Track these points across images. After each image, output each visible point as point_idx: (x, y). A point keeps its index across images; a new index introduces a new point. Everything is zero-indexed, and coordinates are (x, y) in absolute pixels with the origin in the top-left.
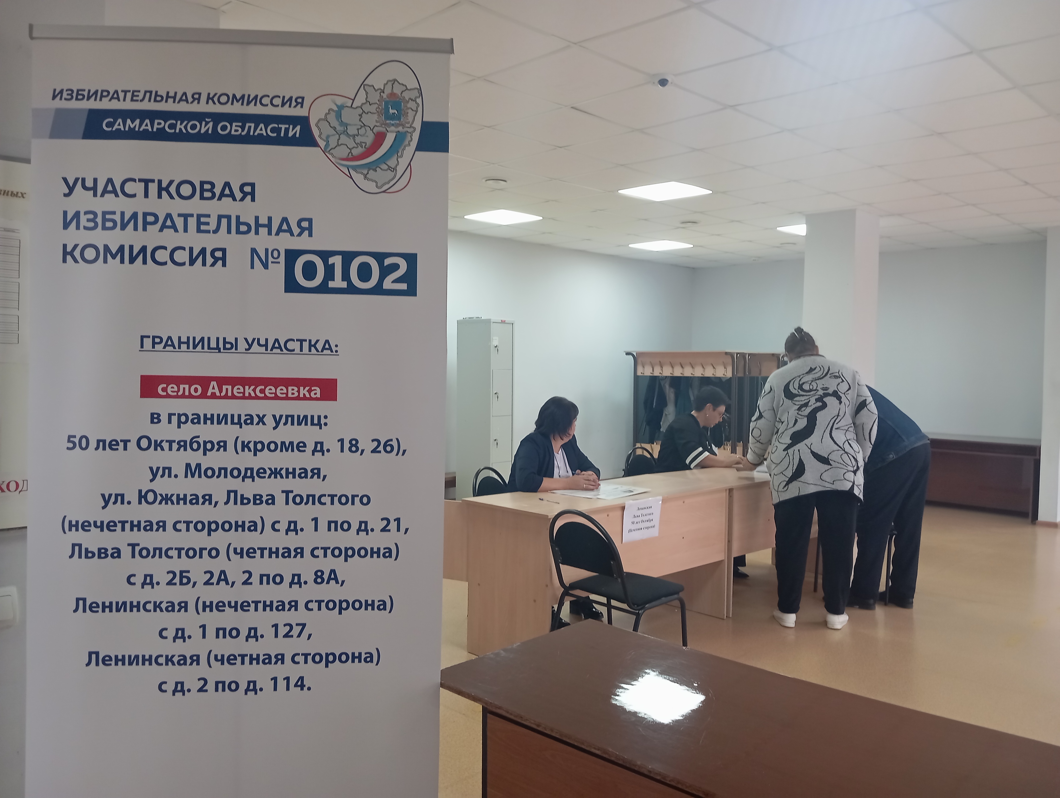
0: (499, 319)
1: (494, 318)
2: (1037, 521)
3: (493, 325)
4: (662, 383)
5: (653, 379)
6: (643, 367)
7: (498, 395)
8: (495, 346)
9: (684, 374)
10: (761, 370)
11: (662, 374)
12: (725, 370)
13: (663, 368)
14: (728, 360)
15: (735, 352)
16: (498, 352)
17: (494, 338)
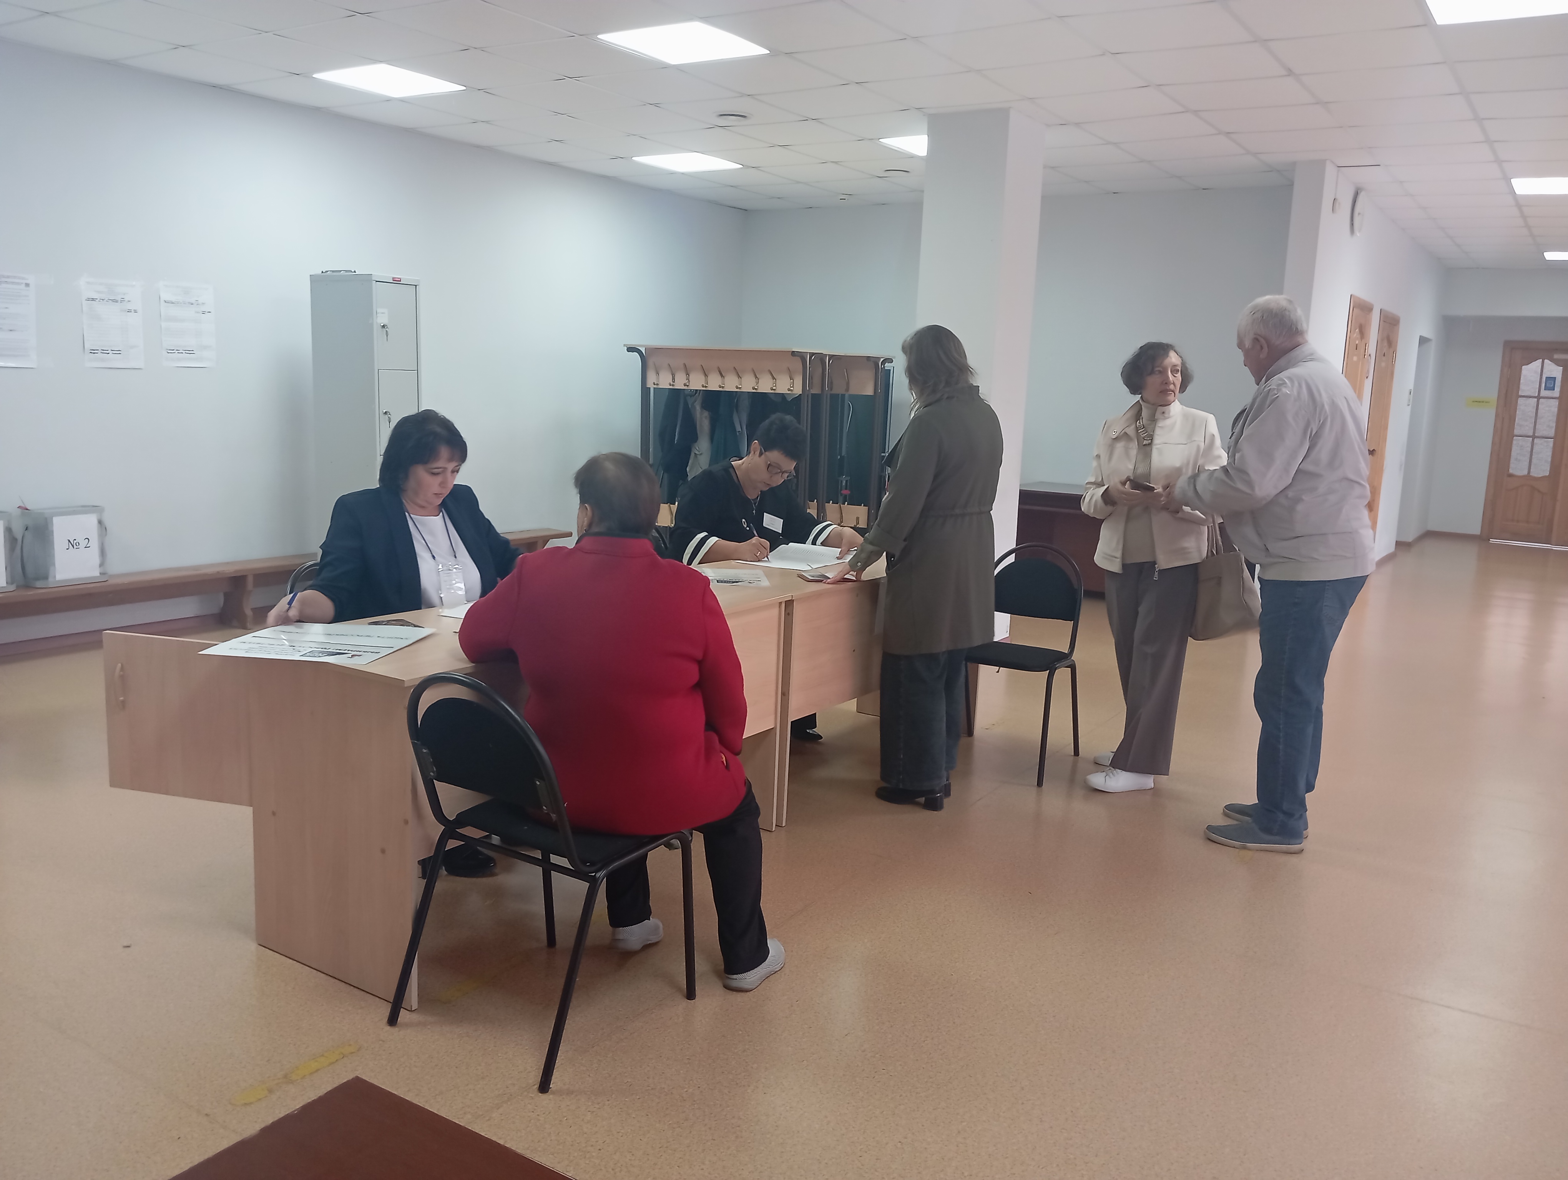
0: (388, 276)
1: (379, 273)
3: (376, 287)
4: (690, 401)
5: (675, 395)
6: (658, 373)
7: (389, 416)
8: (382, 325)
9: (724, 387)
10: (848, 384)
11: (688, 386)
12: (792, 381)
13: (690, 375)
14: (797, 364)
15: (807, 352)
16: (388, 336)
17: (379, 310)
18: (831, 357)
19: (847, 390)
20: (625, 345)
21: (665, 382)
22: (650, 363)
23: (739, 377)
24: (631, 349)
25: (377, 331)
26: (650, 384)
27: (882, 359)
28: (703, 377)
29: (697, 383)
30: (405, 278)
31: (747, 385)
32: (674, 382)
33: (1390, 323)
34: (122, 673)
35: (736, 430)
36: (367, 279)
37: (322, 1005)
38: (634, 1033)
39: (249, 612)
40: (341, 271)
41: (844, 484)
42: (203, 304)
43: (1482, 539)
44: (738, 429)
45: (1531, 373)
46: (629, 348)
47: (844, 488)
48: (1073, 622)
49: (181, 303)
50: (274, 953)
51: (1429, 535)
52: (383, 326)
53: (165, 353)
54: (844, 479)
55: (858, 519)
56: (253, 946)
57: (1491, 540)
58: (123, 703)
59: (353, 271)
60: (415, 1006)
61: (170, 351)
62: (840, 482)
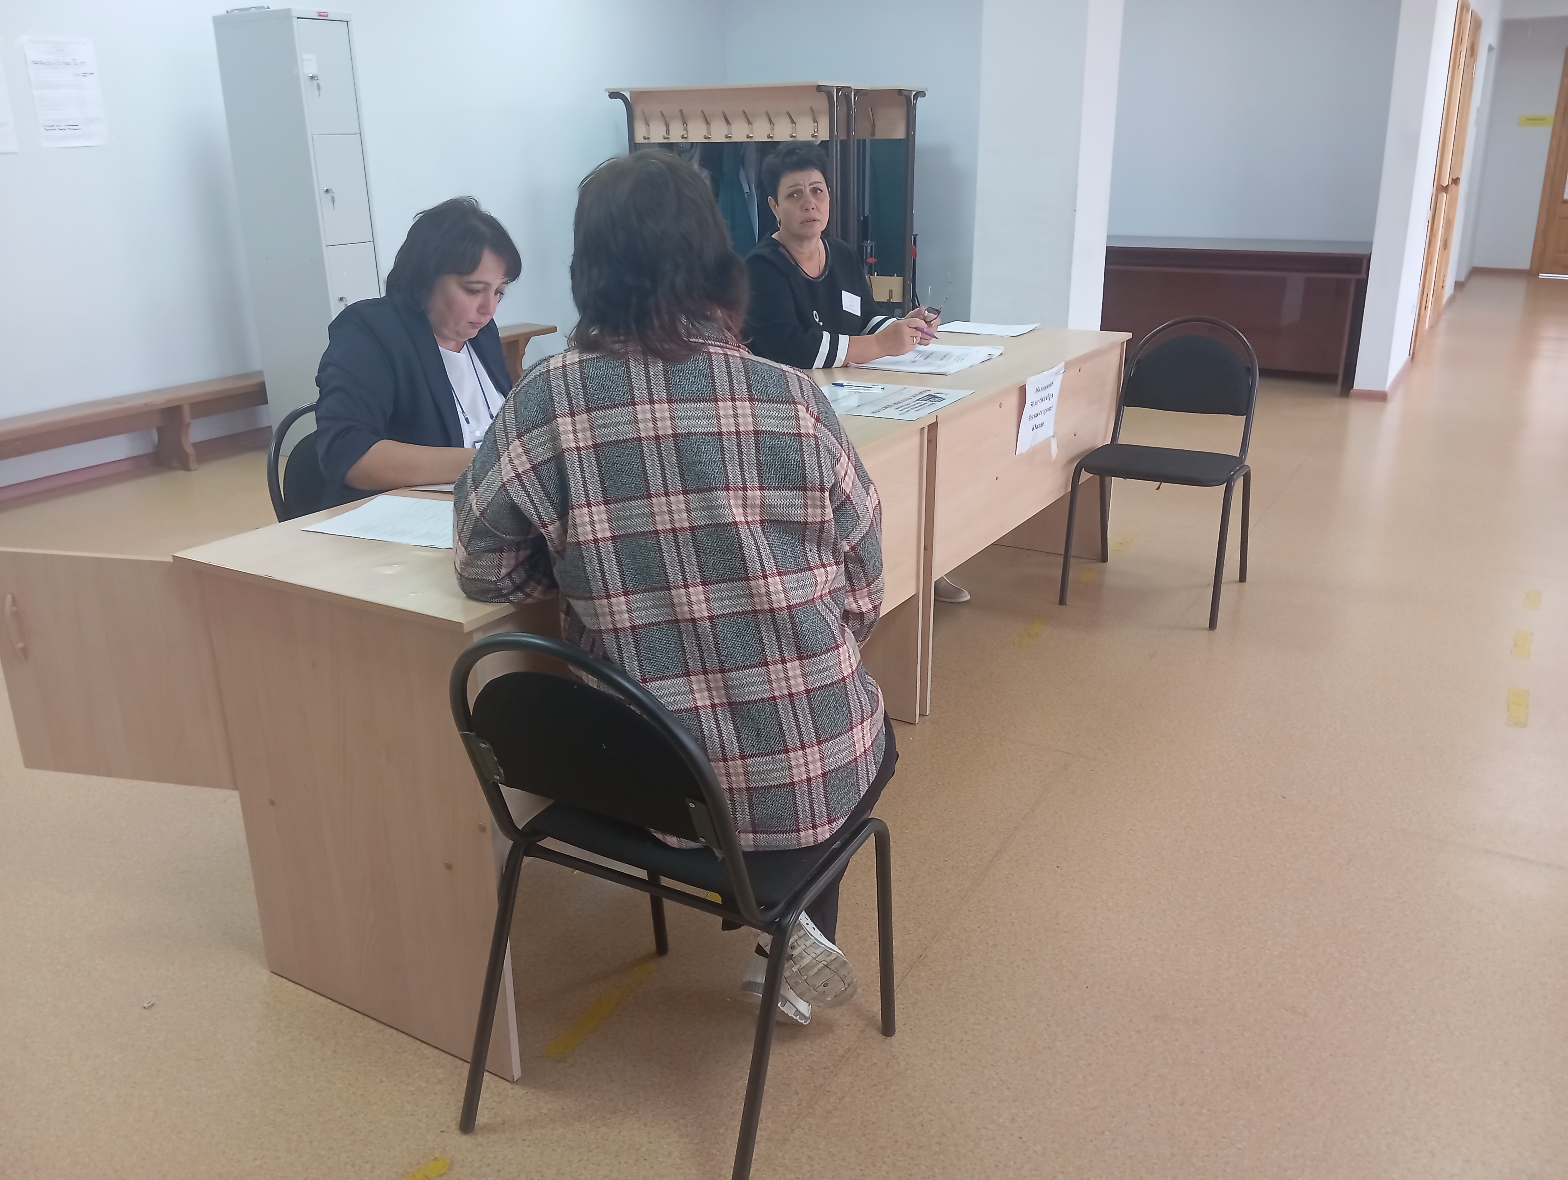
0: (311, 9)
1: (299, 6)
2: (1352, 390)
3: (297, 25)
6: (648, 124)
7: (332, 194)
8: (311, 75)
9: (731, 137)
10: (873, 126)
11: (686, 138)
12: (816, 124)
13: (688, 124)
14: (822, 104)
15: (834, 86)
16: (320, 90)
17: (305, 56)
18: (857, 92)
19: (873, 134)
20: (606, 90)
21: (657, 134)
22: (638, 111)
23: (749, 123)
24: (614, 95)
25: (304, 83)
26: (639, 139)
27: (914, 93)
28: (704, 126)
29: (697, 134)
30: (333, 13)
31: (761, 133)
32: (668, 134)
33: (1476, 26)
34: (14, 608)
35: (744, 192)
36: (284, 16)
37: (382, 1082)
38: (844, 1097)
39: (190, 450)
40: (251, 8)
41: (869, 251)
42: (83, 63)
43: (1531, 274)
44: (746, 189)
46: (611, 93)
47: (869, 255)
48: (1245, 416)
49: (54, 64)
50: (297, 985)
51: (1476, 272)
52: (312, 78)
53: (43, 130)
54: (869, 244)
55: (891, 292)
56: (264, 976)
57: (1540, 274)
58: (25, 651)
60: (517, 1073)
61: (50, 128)
62: (865, 248)
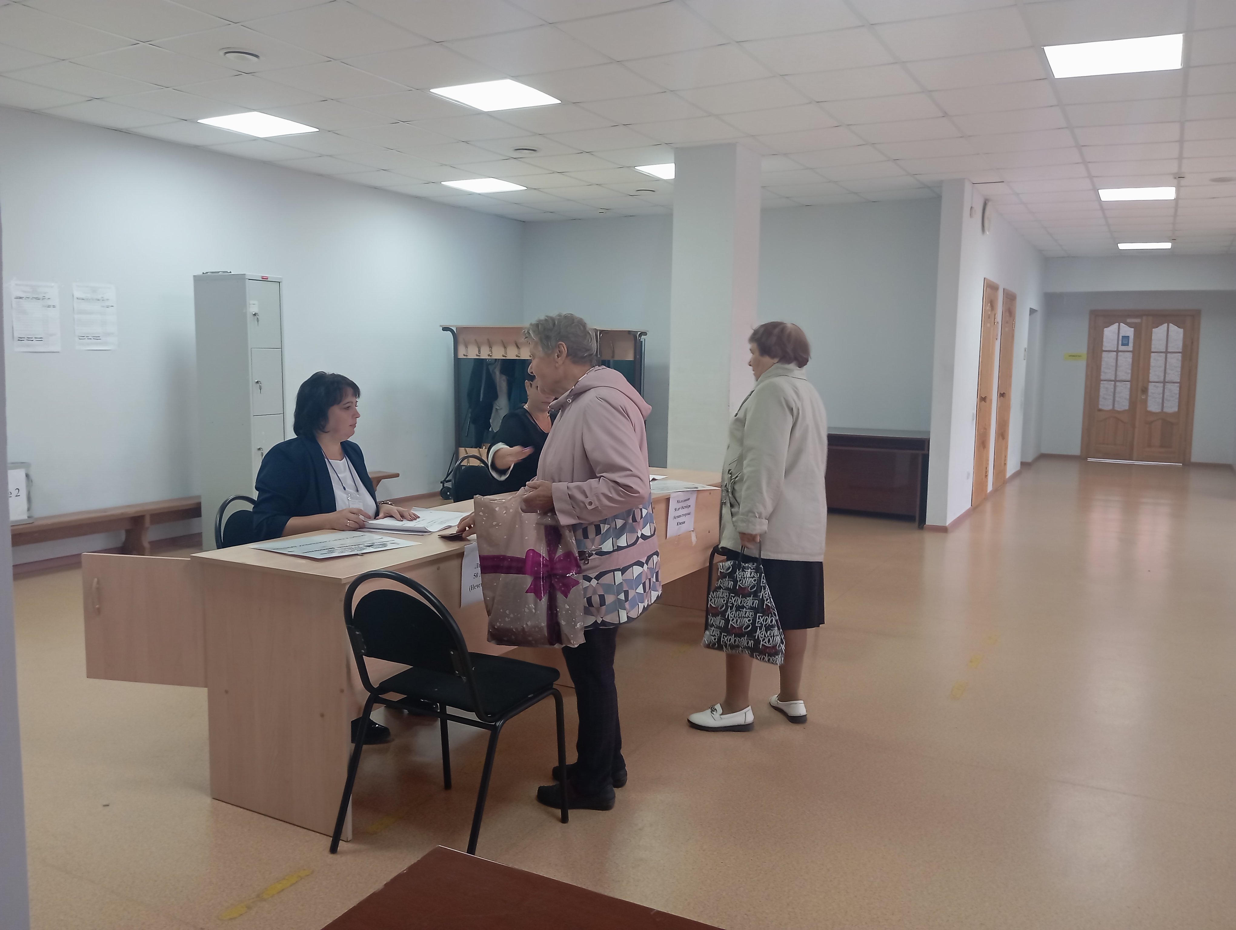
0: (259, 275)
1: (250, 273)
2: (925, 525)
3: (249, 284)
4: (491, 368)
5: (479, 363)
6: (467, 347)
7: (260, 384)
9: (520, 356)
10: (613, 352)
11: (491, 356)
13: (492, 348)
16: (259, 322)
17: (252, 302)
19: (613, 357)
20: (441, 326)
21: (473, 353)
22: (461, 339)
25: (249, 318)
26: (461, 356)
27: (639, 333)
28: (503, 349)
29: (498, 354)
30: (271, 276)
32: (479, 353)
33: (1010, 298)
34: (97, 586)
36: (241, 278)
40: (219, 272)
43: (1081, 458)
45: (1111, 333)
46: (444, 328)
49: (90, 300)
50: (227, 804)
51: (1043, 457)
53: (77, 339)
56: (207, 800)
57: (1088, 459)
58: (99, 610)
59: (229, 272)
60: (350, 837)
